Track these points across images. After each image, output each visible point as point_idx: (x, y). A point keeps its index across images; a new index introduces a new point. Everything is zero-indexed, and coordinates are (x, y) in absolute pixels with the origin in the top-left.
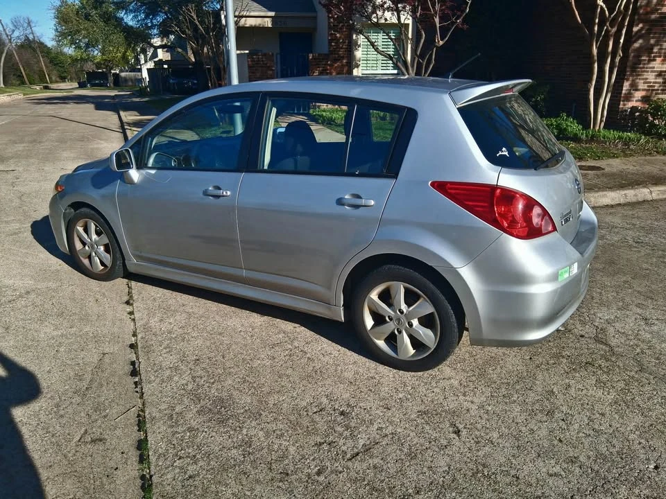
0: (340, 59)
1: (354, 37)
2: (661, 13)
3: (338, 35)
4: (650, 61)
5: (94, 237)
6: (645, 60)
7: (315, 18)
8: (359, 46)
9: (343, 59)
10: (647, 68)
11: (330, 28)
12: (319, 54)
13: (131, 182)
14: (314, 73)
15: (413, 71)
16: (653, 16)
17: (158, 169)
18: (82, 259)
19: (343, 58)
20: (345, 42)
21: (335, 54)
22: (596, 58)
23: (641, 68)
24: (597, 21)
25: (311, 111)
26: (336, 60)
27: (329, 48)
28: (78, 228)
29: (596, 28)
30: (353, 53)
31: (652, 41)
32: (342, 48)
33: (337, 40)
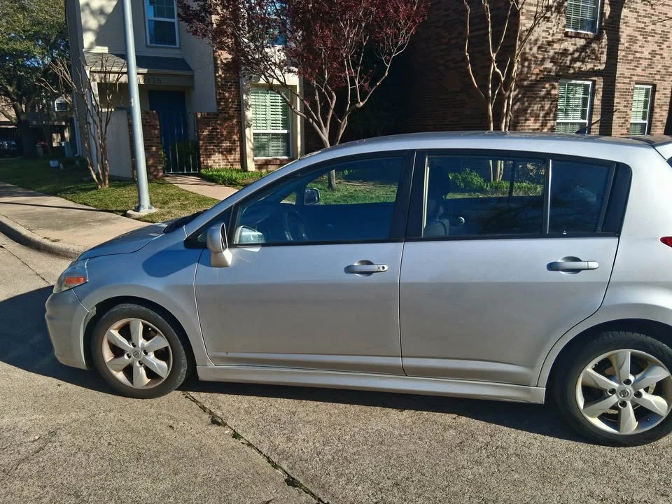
0: (231, 118)
1: (244, 97)
2: (531, 81)
3: (227, 95)
4: (527, 120)
5: (141, 341)
6: (522, 120)
7: (192, 77)
8: (250, 106)
9: (234, 119)
10: (524, 126)
11: (217, 87)
12: (208, 113)
13: (223, 265)
14: (203, 132)
15: (327, 130)
16: (526, 83)
17: (263, 245)
18: (114, 372)
19: (233, 117)
20: (234, 102)
21: (225, 113)
22: (492, 118)
23: (521, 126)
24: (490, 86)
25: (203, 171)
26: (226, 120)
27: (218, 108)
28: (112, 331)
29: (490, 92)
30: (244, 113)
31: (526, 104)
32: (231, 107)
33: (226, 100)
